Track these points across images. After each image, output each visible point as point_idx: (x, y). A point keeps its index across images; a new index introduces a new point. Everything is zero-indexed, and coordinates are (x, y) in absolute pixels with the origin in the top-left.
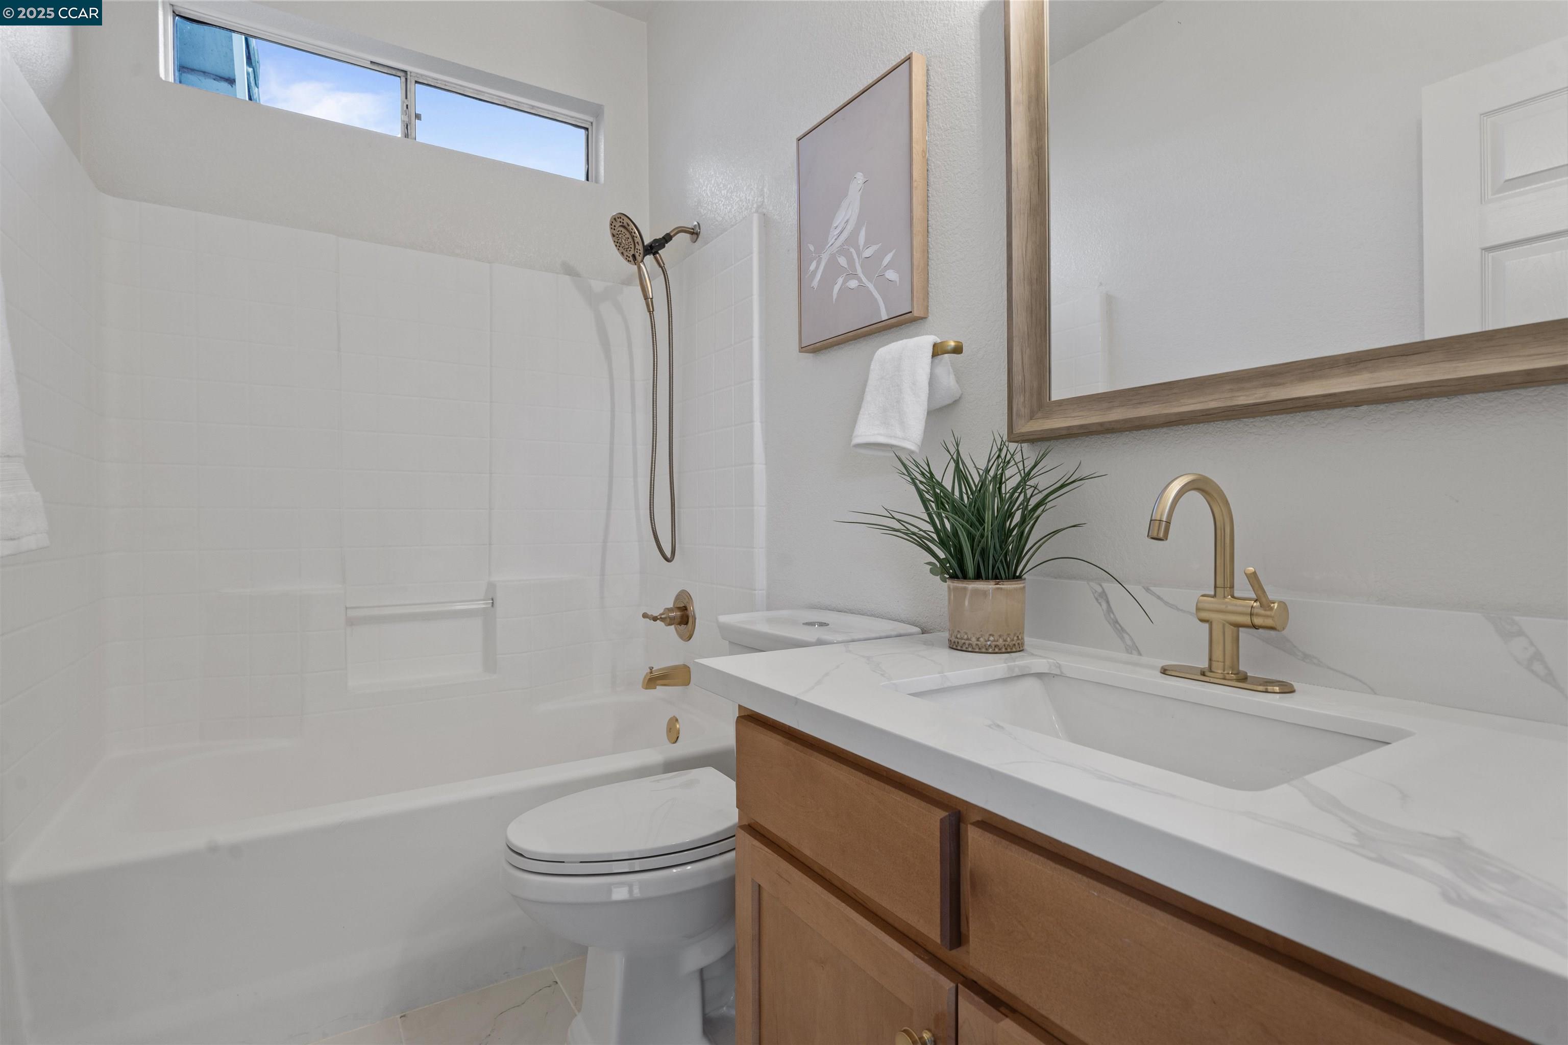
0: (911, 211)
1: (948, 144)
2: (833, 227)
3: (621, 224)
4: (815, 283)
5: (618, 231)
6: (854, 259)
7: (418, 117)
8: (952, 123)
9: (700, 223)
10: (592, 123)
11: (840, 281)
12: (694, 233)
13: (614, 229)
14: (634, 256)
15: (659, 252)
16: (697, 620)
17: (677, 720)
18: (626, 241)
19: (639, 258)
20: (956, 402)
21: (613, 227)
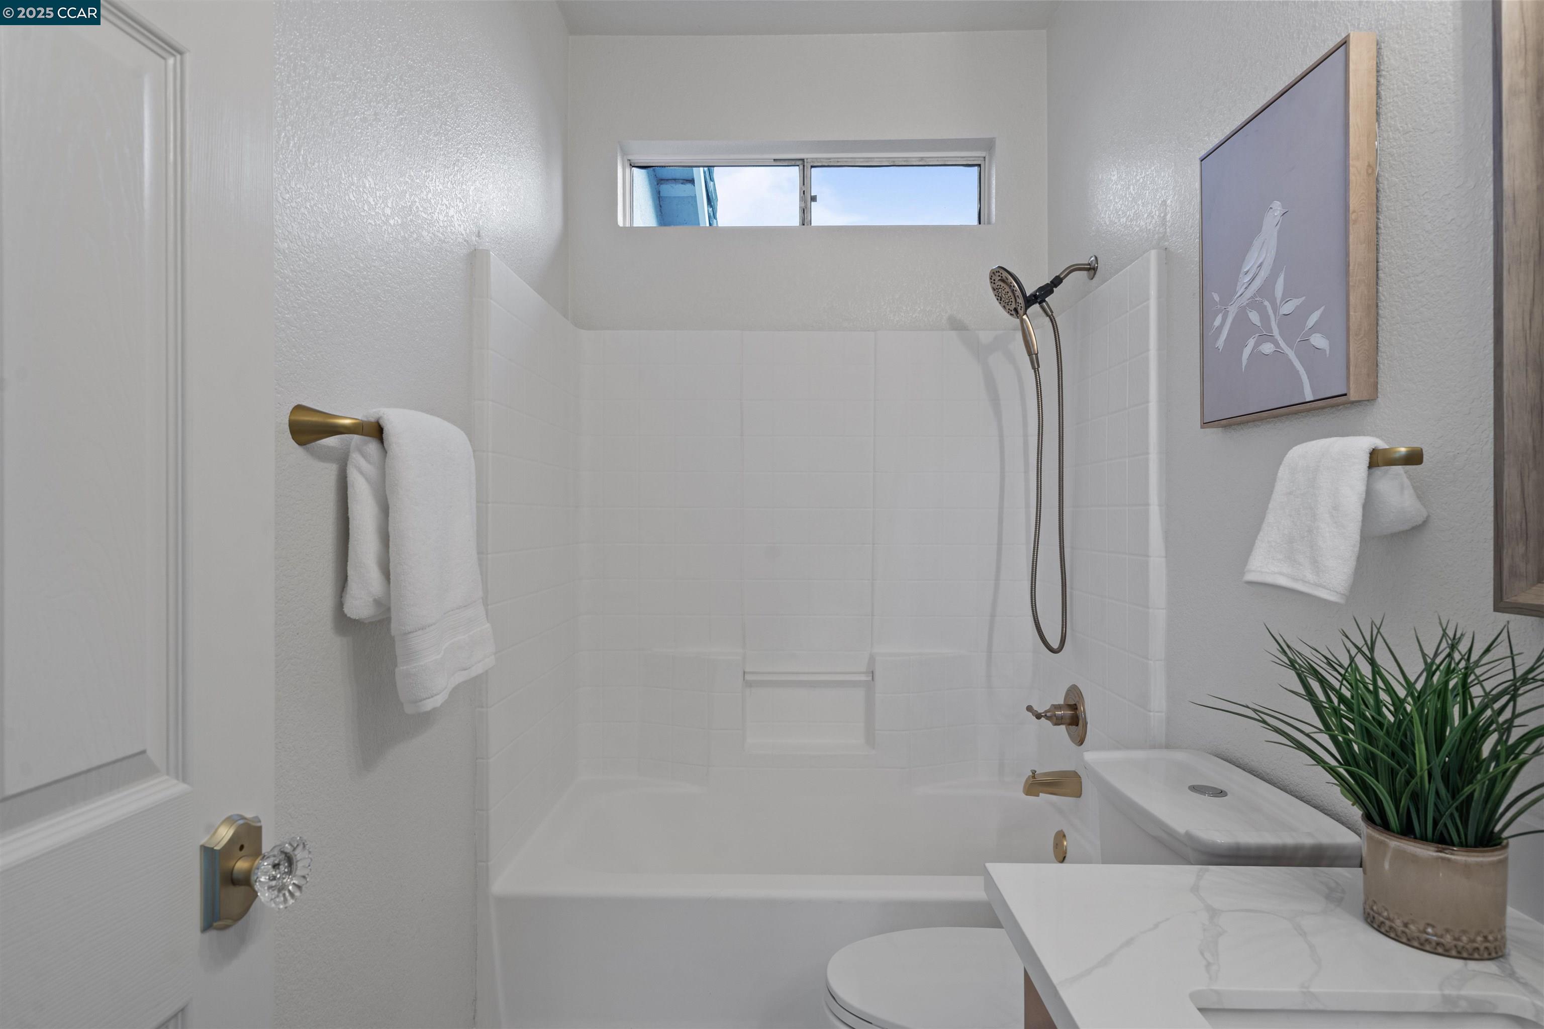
0: (1347, 255)
1: (1410, 153)
2: (1242, 272)
3: (1000, 278)
4: (1220, 343)
5: (998, 286)
6: (1269, 316)
7: (814, 199)
8: (1415, 121)
9: (1097, 256)
10: (984, 158)
11: (1251, 342)
12: (1091, 269)
13: (994, 283)
14: (1016, 310)
15: (1047, 299)
16: (1088, 725)
17: (1064, 836)
18: (1006, 295)
19: (1021, 312)
20: (1425, 523)
21: (992, 281)
